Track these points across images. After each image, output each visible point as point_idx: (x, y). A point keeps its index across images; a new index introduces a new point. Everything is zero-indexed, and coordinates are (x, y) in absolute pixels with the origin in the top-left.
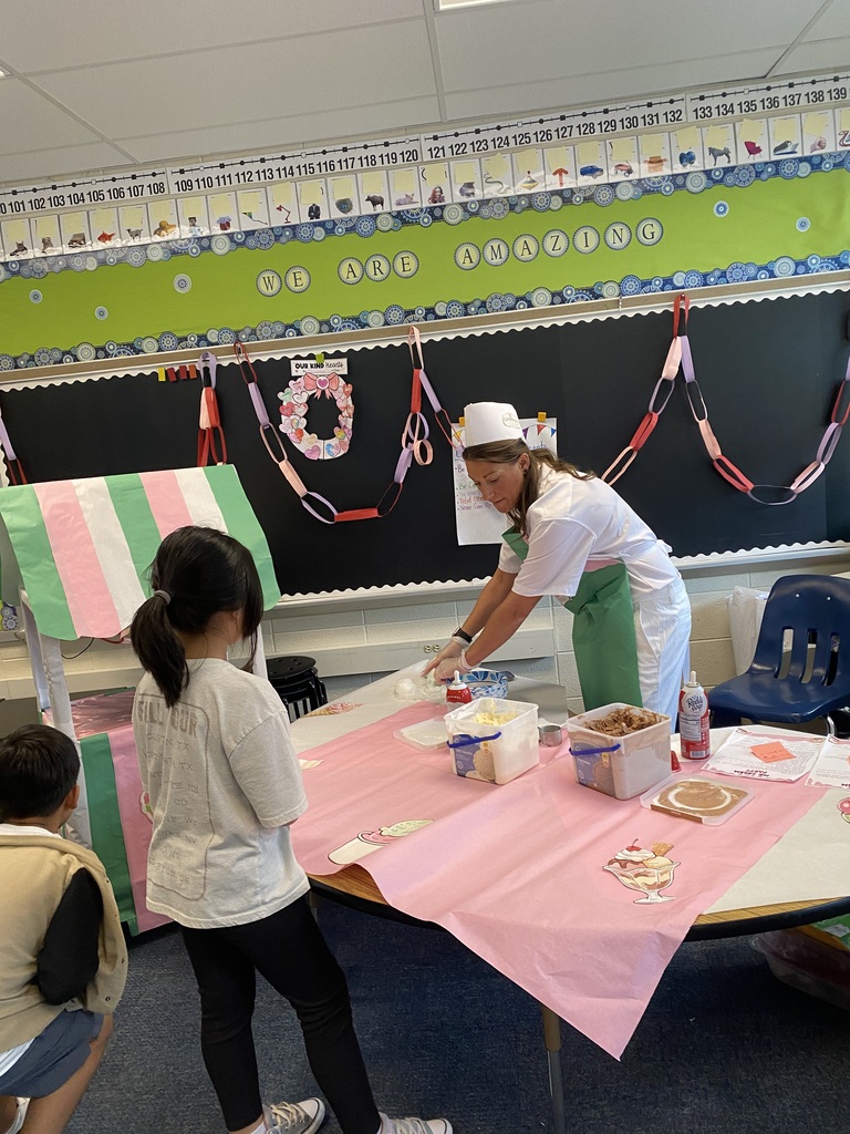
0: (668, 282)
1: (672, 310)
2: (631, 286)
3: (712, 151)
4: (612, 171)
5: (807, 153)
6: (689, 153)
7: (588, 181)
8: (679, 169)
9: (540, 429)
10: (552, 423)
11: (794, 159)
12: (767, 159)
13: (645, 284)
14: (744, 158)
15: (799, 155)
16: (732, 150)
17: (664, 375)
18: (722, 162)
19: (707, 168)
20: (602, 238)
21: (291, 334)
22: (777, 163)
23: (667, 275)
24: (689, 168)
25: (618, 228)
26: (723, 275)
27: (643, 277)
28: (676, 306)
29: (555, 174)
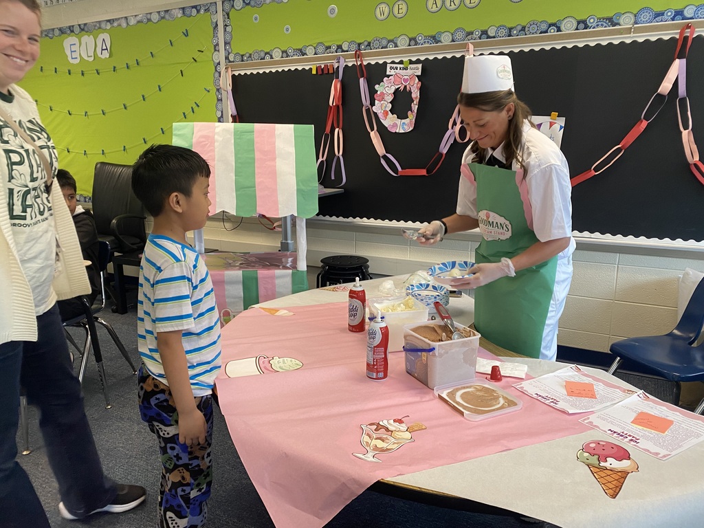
0: (679, 13)
1: (677, 37)
2: (645, 16)
9: (551, 124)
10: (561, 122)
13: (659, 14)
17: (659, 91)
21: (391, 46)
23: (678, 7)
27: (658, 9)
28: (682, 33)
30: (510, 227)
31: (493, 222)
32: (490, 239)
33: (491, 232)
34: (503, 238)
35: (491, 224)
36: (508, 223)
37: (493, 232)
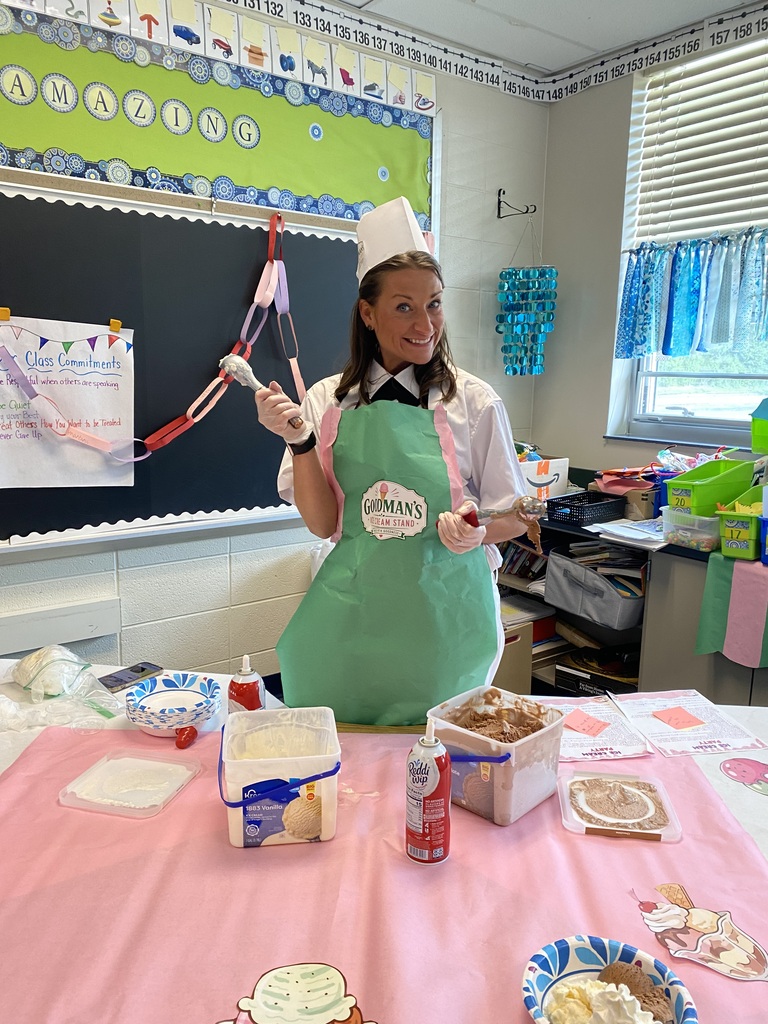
0: (263, 196)
1: (266, 228)
2: (224, 189)
3: (311, 65)
4: (210, 43)
5: (390, 104)
6: (289, 57)
7: (181, 44)
8: (279, 72)
9: (112, 340)
10: (127, 336)
11: (380, 105)
12: (358, 95)
13: (241, 191)
14: (338, 86)
15: (383, 102)
16: (329, 71)
17: (257, 300)
18: (319, 81)
19: (306, 82)
20: (195, 121)
22: (366, 103)
23: (263, 188)
24: (287, 75)
25: (213, 116)
26: (315, 204)
27: (239, 183)
28: (273, 226)
29: (142, 19)
30: (423, 511)
31: (392, 502)
32: (385, 537)
33: (388, 522)
34: (410, 532)
35: (389, 506)
36: (420, 501)
37: (392, 523)
